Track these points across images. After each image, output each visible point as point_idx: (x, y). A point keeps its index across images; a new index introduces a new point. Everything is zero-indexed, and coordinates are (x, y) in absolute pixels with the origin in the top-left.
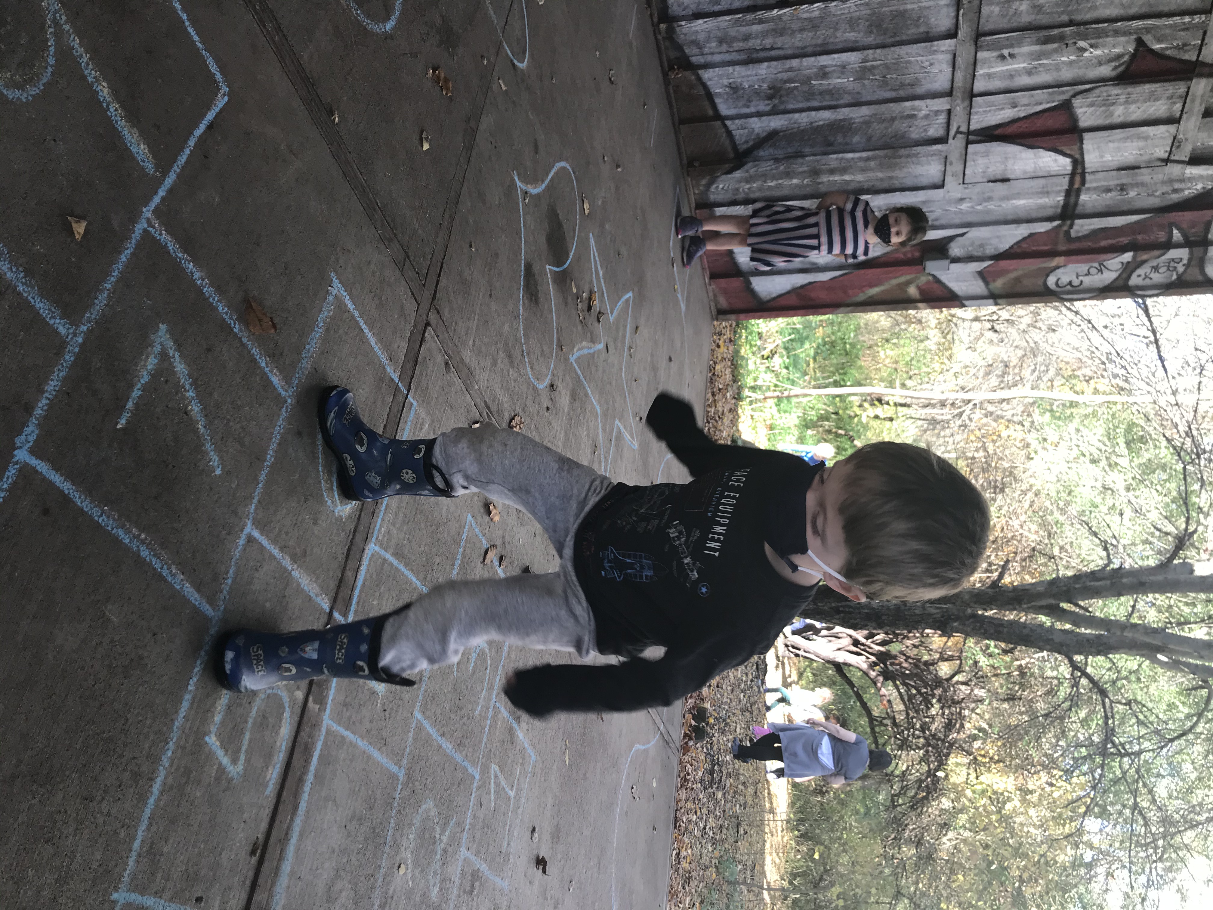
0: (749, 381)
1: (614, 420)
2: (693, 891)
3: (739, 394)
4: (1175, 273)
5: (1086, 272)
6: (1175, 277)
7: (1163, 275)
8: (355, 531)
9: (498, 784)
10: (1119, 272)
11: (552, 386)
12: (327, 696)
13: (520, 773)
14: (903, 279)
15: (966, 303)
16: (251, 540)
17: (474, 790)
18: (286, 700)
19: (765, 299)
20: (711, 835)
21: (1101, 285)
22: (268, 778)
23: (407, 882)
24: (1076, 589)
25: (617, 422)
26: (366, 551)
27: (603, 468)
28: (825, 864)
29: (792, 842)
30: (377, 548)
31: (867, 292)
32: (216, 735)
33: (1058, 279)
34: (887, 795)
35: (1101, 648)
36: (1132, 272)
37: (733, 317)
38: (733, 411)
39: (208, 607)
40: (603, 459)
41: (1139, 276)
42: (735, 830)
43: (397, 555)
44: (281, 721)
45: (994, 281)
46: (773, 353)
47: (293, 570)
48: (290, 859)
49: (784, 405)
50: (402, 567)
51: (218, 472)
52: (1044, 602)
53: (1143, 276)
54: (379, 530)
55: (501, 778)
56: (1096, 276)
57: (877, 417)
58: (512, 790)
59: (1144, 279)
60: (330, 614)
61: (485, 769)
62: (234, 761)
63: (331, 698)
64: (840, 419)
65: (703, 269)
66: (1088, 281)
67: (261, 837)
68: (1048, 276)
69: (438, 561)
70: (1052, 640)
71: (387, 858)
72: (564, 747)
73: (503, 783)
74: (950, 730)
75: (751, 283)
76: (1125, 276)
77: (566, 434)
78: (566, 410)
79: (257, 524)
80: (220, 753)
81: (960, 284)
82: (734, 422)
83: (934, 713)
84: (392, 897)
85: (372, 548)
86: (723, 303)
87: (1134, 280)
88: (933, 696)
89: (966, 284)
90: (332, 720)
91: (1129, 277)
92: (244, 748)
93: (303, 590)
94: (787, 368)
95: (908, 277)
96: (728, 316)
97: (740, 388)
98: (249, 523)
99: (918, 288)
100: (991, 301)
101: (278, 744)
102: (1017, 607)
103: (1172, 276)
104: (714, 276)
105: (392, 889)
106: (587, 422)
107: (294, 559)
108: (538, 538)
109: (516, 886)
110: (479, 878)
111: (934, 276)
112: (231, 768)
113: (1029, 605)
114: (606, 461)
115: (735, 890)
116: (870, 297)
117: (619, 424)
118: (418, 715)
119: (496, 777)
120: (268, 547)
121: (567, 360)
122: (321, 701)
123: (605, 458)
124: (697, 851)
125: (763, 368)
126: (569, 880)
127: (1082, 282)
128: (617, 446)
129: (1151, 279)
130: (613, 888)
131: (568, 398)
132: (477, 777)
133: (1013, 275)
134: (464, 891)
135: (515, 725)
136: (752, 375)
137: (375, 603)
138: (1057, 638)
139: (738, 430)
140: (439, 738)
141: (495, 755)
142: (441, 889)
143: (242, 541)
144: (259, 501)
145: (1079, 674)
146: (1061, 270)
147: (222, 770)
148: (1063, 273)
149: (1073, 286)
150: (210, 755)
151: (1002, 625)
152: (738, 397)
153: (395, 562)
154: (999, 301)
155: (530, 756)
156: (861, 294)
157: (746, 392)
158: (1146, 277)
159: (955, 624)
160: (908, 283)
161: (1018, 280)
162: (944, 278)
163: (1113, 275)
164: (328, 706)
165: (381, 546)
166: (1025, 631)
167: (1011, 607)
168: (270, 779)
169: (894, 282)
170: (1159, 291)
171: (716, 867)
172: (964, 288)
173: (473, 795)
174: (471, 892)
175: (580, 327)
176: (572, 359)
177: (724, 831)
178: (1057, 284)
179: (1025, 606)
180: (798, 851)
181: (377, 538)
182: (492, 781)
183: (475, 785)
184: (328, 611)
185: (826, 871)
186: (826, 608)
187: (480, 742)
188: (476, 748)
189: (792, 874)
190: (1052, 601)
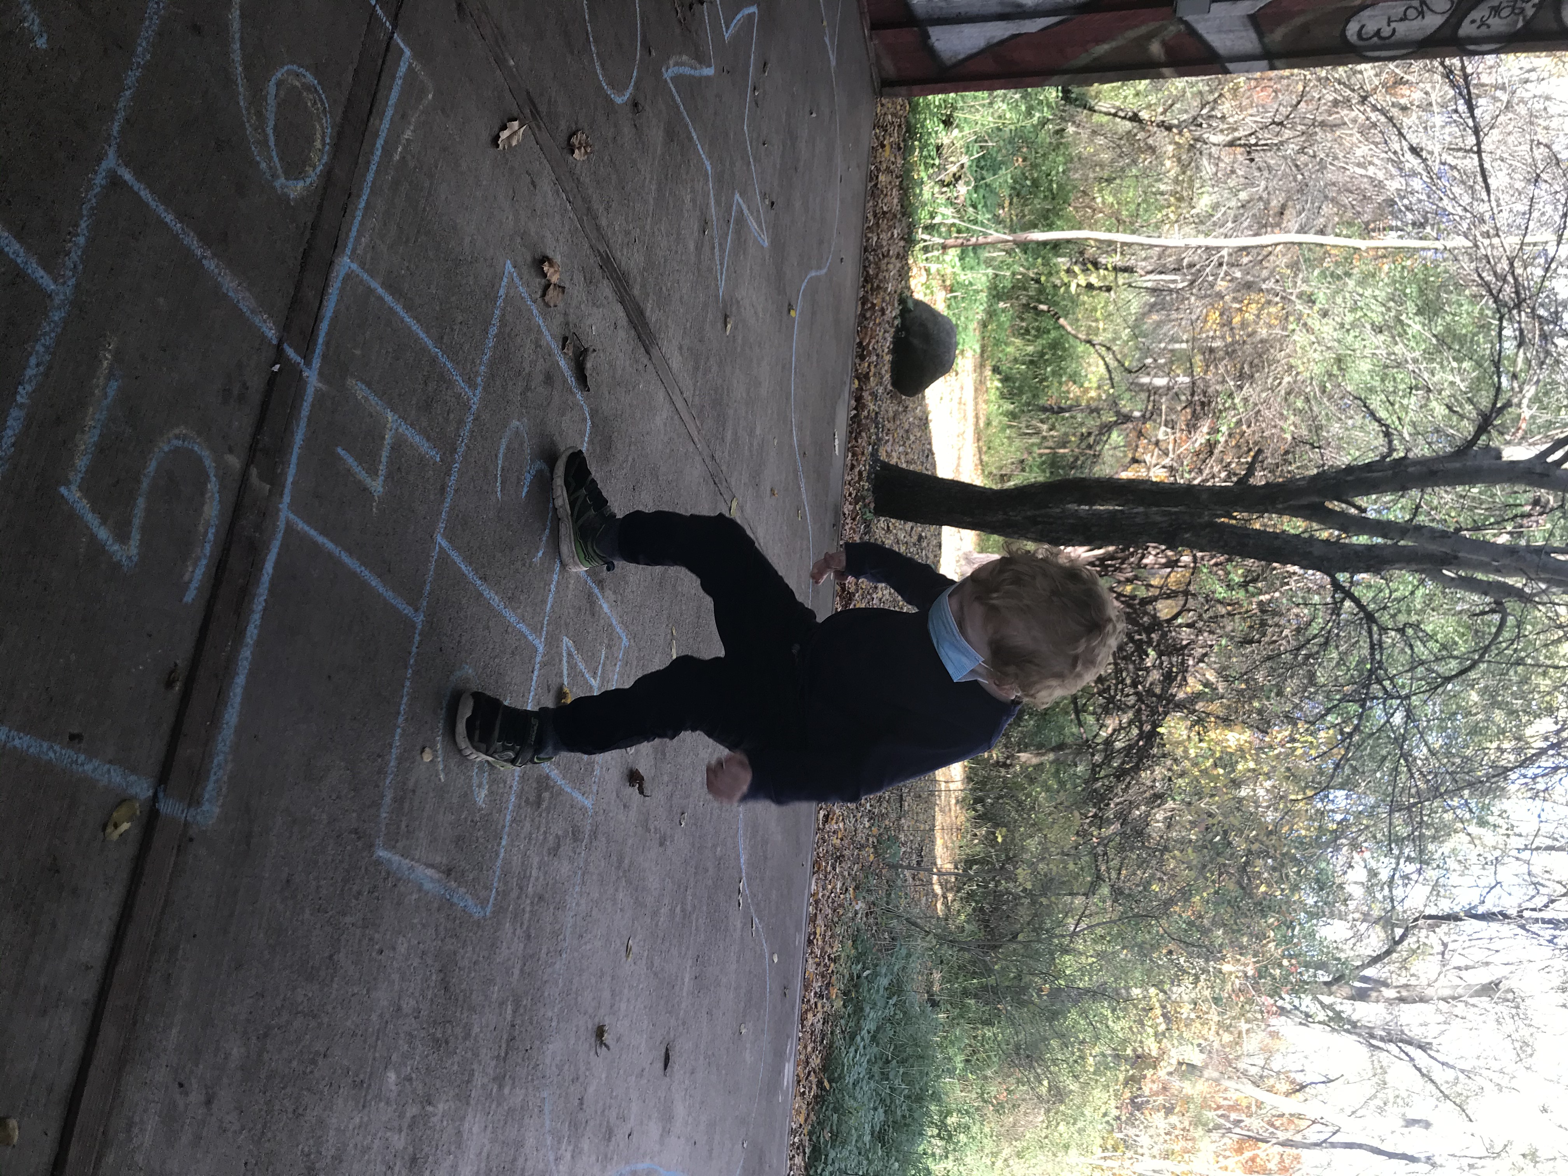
0: (923, 216)
1: (733, 194)
2: (846, 873)
3: (910, 233)
4: (1521, 18)
5: (1401, 15)
6: (1520, 24)
7: (1505, 21)
8: (314, 227)
9: (572, 667)
10: (1446, 16)
11: (636, 105)
12: (284, 474)
13: (607, 658)
14: (1143, 30)
15: (1230, 66)
16: (115, 181)
17: (537, 666)
18: (209, 463)
19: (949, 63)
20: (868, 807)
21: (1420, 35)
22: (186, 577)
23: (437, 775)
24: (1347, 482)
25: (737, 196)
26: (336, 267)
27: (717, 258)
28: (1007, 851)
29: (968, 824)
30: (354, 266)
31: (1092, 51)
32: (80, 488)
33: (1363, 27)
34: (1087, 765)
35: (1372, 562)
36: (1465, 16)
37: (903, 90)
38: (903, 257)
39: (42, 272)
40: (716, 245)
41: (1473, 22)
42: (898, 805)
43: (392, 287)
44: (203, 494)
45: (1272, 31)
46: (957, 178)
47: (205, 257)
48: (237, 706)
49: (970, 260)
50: (399, 308)
51: (41, 43)
52: (1305, 501)
53: (1478, 23)
54: (358, 239)
55: (578, 658)
56: (1415, 22)
57: (1090, 286)
58: (594, 678)
59: (1479, 27)
60: (279, 348)
61: (552, 642)
62: (122, 537)
63: (290, 479)
64: (1041, 291)
65: (862, 14)
66: (1403, 29)
67: (182, 662)
68: (1348, 21)
69: (460, 318)
70: (1310, 553)
71: (402, 736)
72: (669, 637)
73: (582, 666)
74: (1170, 684)
75: (929, 37)
76: (1454, 20)
77: (659, 190)
78: (659, 152)
79: (127, 158)
80: (92, 519)
81: (1223, 36)
82: (904, 274)
83: (1149, 664)
84: (414, 791)
85: (345, 264)
86: (890, 69)
87: (1467, 29)
88: (1149, 643)
89: (1231, 36)
90: (295, 513)
91: (1459, 25)
92: (137, 522)
93: (225, 295)
94: (974, 206)
95: (1152, 25)
96: (897, 89)
97: (911, 228)
98: (111, 153)
99: (1164, 44)
100: (1265, 63)
101: (201, 529)
102: (1270, 508)
103: (1517, 21)
104: (876, 26)
105: (413, 780)
106: (693, 181)
107: (205, 238)
108: (622, 334)
109: (605, 806)
110: (548, 788)
111: (1187, 24)
112: (116, 547)
113: (1286, 505)
114: (722, 250)
115: (898, 875)
116: (1095, 59)
117: (740, 201)
118: (441, 540)
119: (570, 655)
120: (153, 204)
121: (658, 74)
122: (275, 480)
123: (720, 245)
124: (850, 825)
125: (941, 199)
126: (679, 811)
127: (1394, 30)
128: (738, 232)
129: (1489, 27)
130: (741, 832)
131: (661, 133)
132: (541, 649)
133: (1298, 21)
134: (527, 801)
135: (596, 590)
136: (929, 208)
137: (358, 352)
138: (1317, 551)
139: (909, 288)
140: (479, 582)
141: (567, 625)
142: (491, 792)
143: (100, 180)
144: (127, 120)
145: (1342, 596)
146: (1367, 13)
147: (97, 549)
148: (1369, 17)
149: (1381, 38)
150: (72, 517)
151: (1248, 536)
152: (909, 240)
153: (388, 298)
154: (1277, 63)
155: (620, 638)
156: (1084, 55)
157: (920, 235)
158: (1483, 23)
159: (1187, 536)
160: (1149, 37)
161: (1305, 28)
162: (1201, 28)
163: (1439, 20)
164: (287, 491)
165: (362, 265)
166: (1277, 543)
167: (1262, 508)
168: (190, 581)
169: (1132, 34)
170: (1498, 46)
171: (874, 847)
172: (1229, 43)
173: (536, 673)
174: (539, 804)
175: (678, 31)
176: (668, 74)
177: (885, 804)
178: (1359, 33)
179: (1280, 506)
180: (976, 835)
181: (354, 251)
182: (565, 659)
183: (538, 659)
184: (275, 342)
185: (1008, 859)
186: (1019, 518)
187: (544, 602)
188: (538, 610)
189: (966, 861)
190: (1316, 499)
